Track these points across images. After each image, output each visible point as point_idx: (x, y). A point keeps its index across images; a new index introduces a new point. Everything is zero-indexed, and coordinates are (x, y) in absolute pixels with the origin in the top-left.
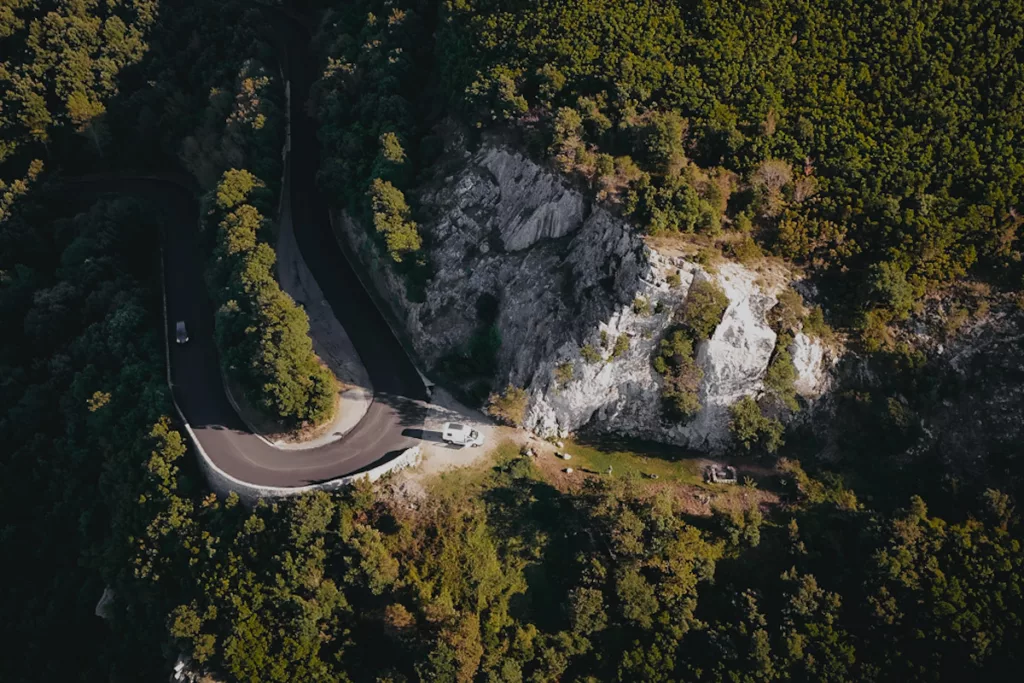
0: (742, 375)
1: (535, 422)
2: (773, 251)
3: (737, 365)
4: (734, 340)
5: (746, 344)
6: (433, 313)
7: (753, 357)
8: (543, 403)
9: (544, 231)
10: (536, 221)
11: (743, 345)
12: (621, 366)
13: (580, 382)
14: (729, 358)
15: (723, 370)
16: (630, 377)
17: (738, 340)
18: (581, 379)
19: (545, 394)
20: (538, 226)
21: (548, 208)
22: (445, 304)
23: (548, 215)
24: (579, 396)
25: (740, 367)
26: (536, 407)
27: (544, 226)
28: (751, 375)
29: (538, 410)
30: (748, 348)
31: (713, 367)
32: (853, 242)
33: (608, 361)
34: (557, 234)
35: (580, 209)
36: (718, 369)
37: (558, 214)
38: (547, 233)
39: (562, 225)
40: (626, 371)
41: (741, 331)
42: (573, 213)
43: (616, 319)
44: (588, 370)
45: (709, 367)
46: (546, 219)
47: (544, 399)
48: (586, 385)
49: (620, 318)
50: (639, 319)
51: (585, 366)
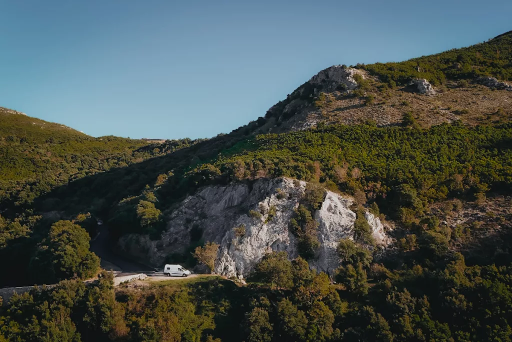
0: (341, 229)
1: (223, 269)
2: (347, 192)
3: (337, 223)
4: (333, 211)
5: (340, 213)
6: (164, 246)
7: (345, 220)
8: (228, 255)
9: (229, 204)
10: (224, 200)
11: (338, 213)
12: (272, 228)
13: (249, 238)
14: (332, 220)
15: (330, 227)
16: (278, 237)
17: (335, 211)
18: (250, 236)
19: (228, 249)
20: (226, 203)
21: (231, 194)
22: (172, 242)
23: (230, 196)
24: (249, 248)
25: (339, 223)
26: (224, 258)
27: (229, 202)
28: (346, 229)
29: (225, 261)
30: (341, 215)
31: (324, 224)
32: (385, 186)
33: (265, 223)
34: (236, 204)
35: (247, 192)
36: (327, 225)
37: (236, 196)
38: (230, 204)
39: (238, 199)
40: (275, 232)
41: (336, 207)
42: (243, 193)
43: (268, 200)
44: (254, 230)
45: (322, 225)
46: (230, 199)
47: (228, 254)
48: (253, 239)
49: (270, 200)
50: (280, 202)
51: (252, 227)
